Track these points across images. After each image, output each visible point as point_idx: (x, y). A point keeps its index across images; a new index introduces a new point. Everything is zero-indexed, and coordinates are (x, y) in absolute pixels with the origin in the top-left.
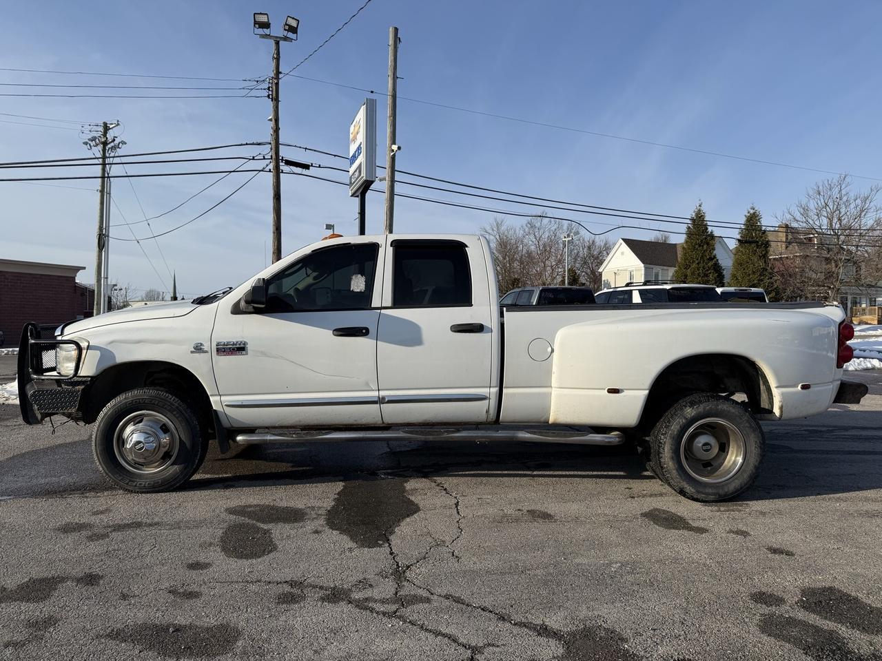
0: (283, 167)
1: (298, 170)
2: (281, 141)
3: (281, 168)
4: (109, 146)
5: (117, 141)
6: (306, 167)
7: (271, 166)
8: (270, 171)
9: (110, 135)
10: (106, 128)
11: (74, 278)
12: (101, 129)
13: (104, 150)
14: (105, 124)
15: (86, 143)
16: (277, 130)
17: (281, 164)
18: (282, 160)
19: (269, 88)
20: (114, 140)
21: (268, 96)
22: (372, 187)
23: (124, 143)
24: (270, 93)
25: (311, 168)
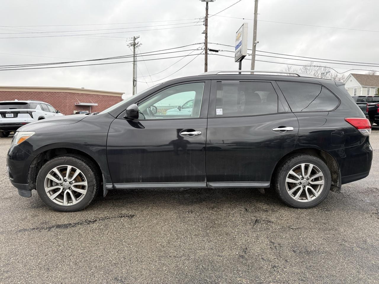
0: (209, 52)
2: (208, 42)
3: (208, 52)
4: (136, 46)
5: (139, 44)
6: (217, 51)
7: (204, 52)
8: (204, 54)
9: (136, 41)
10: (135, 39)
11: (121, 97)
12: (132, 39)
13: (134, 48)
14: (134, 37)
15: (128, 45)
16: (206, 37)
17: (208, 51)
18: (208, 49)
19: (204, 21)
20: (138, 43)
21: (204, 24)
22: (245, 58)
23: (141, 44)
24: (205, 23)
25: (219, 51)
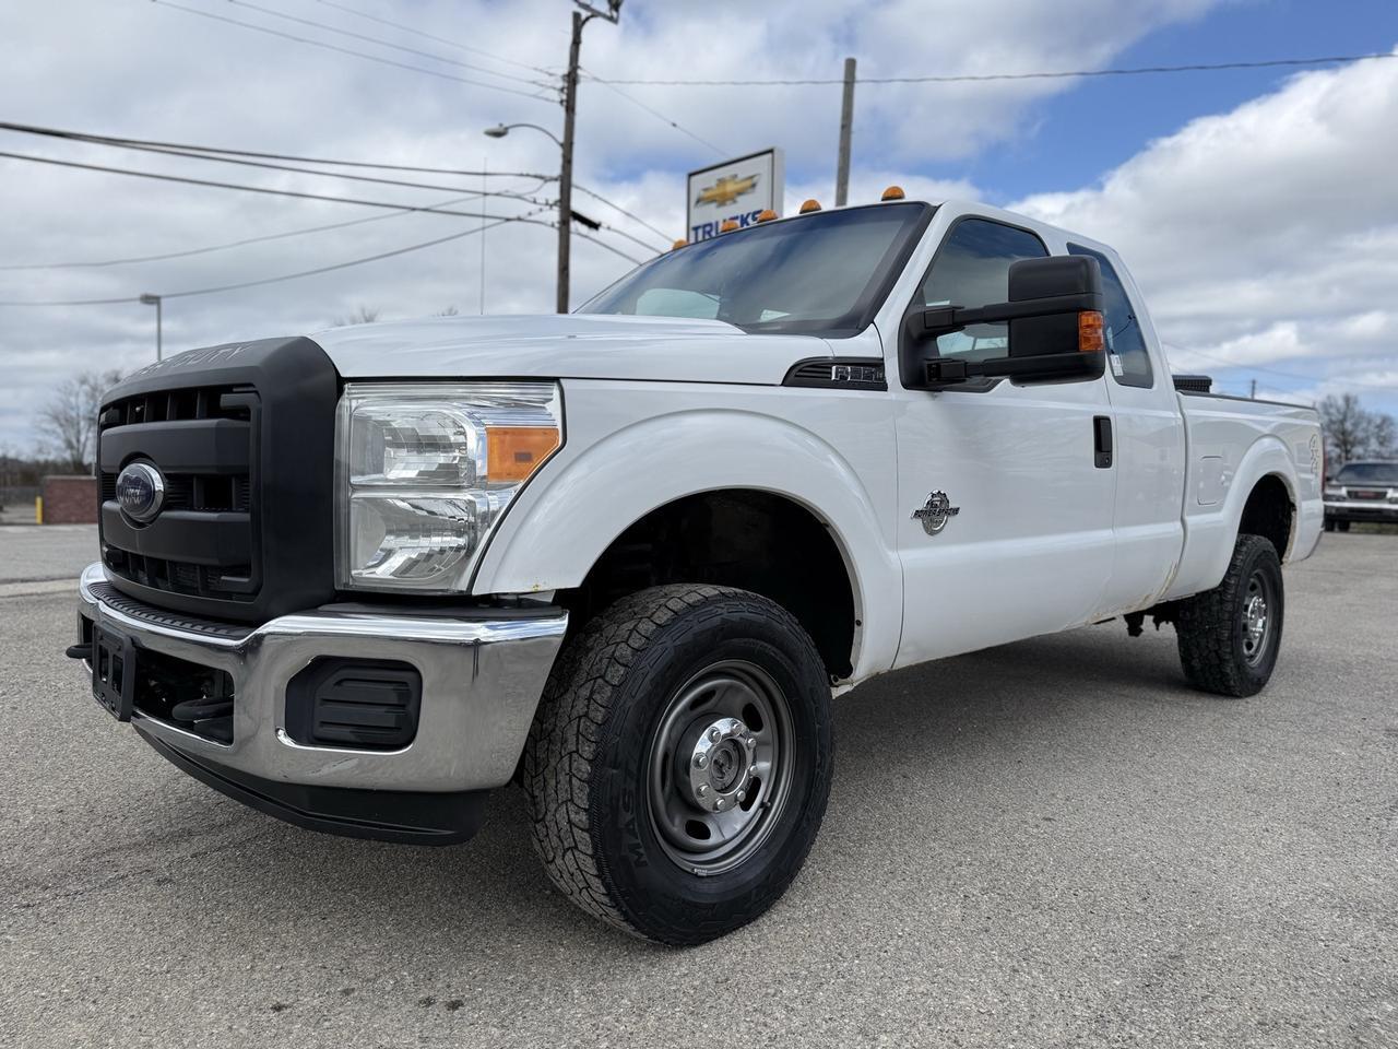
0: (572, 223)
1: (584, 229)
6: (595, 226)
8: (553, 226)
16: (567, 161)
17: (570, 218)
18: (571, 211)
19: (564, 88)
21: (562, 102)
24: (564, 97)
25: (601, 229)
